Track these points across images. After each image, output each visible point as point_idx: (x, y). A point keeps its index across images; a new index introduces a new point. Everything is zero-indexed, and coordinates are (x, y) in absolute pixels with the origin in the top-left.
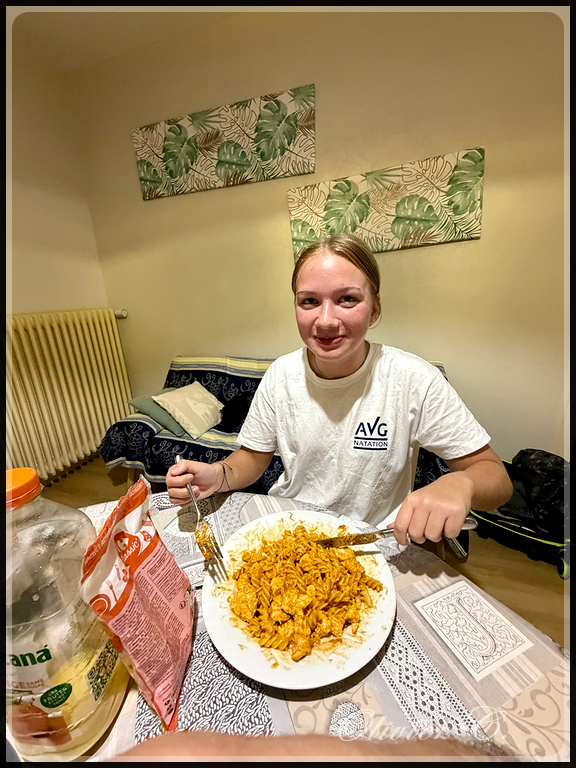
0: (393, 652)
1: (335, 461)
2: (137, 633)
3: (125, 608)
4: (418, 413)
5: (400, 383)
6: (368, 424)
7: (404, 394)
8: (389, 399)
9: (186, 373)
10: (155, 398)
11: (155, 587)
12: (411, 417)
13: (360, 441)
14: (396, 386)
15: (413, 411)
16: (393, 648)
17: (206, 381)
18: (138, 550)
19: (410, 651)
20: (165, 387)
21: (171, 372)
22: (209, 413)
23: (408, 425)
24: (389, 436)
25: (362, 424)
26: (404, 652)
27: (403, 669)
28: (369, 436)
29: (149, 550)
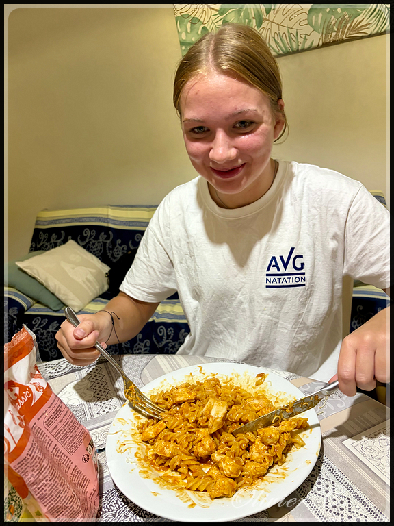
0: (319, 486)
1: (246, 306)
2: (41, 477)
3: (26, 452)
4: (341, 238)
5: (316, 205)
6: (282, 258)
7: (321, 217)
8: (304, 226)
9: (57, 231)
10: (21, 265)
11: (53, 439)
12: (332, 244)
13: (272, 278)
14: (312, 209)
15: (335, 237)
16: (319, 483)
17: (83, 239)
18: (30, 399)
19: (338, 484)
20: (31, 251)
21: (37, 231)
22: (91, 278)
23: (329, 254)
24: (306, 269)
25: (274, 258)
26: (331, 485)
27: (331, 500)
28: (282, 271)
29: (43, 401)
